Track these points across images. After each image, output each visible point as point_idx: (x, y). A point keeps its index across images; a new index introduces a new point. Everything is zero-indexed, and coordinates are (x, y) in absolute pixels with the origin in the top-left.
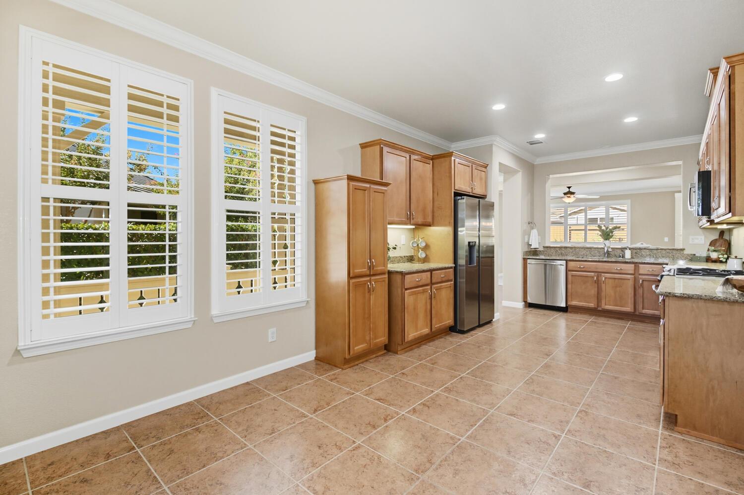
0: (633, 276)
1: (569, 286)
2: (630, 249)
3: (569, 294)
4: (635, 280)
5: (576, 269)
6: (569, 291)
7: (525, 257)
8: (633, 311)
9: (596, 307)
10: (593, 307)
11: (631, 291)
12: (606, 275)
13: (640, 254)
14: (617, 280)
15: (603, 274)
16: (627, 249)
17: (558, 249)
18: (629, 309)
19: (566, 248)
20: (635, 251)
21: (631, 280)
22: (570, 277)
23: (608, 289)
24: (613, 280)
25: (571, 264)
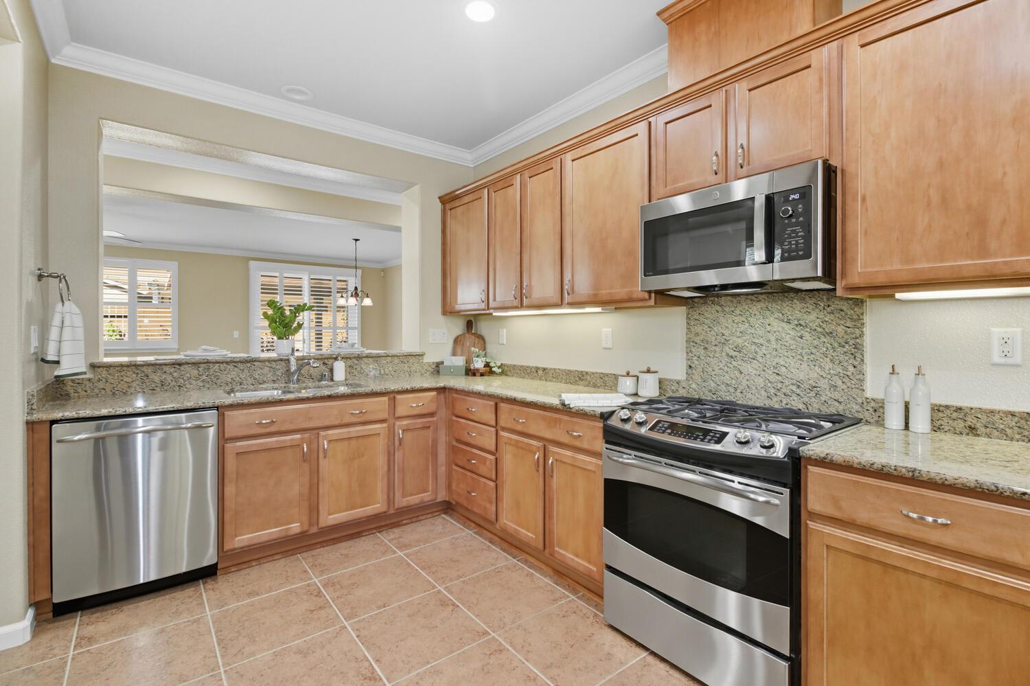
0: (385, 425)
1: (230, 490)
2: (345, 358)
3: (227, 517)
4: (391, 432)
5: (253, 432)
6: (229, 504)
7: (36, 416)
8: (384, 509)
9: (306, 528)
10: (298, 530)
11: (381, 461)
12: (330, 432)
13: (359, 369)
14: (353, 442)
15: (322, 433)
16: (336, 359)
17: (149, 370)
18: (377, 506)
19: (180, 365)
20: (349, 362)
21: (382, 436)
22: (231, 463)
23: (333, 470)
24: (346, 443)
25: (236, 419)
